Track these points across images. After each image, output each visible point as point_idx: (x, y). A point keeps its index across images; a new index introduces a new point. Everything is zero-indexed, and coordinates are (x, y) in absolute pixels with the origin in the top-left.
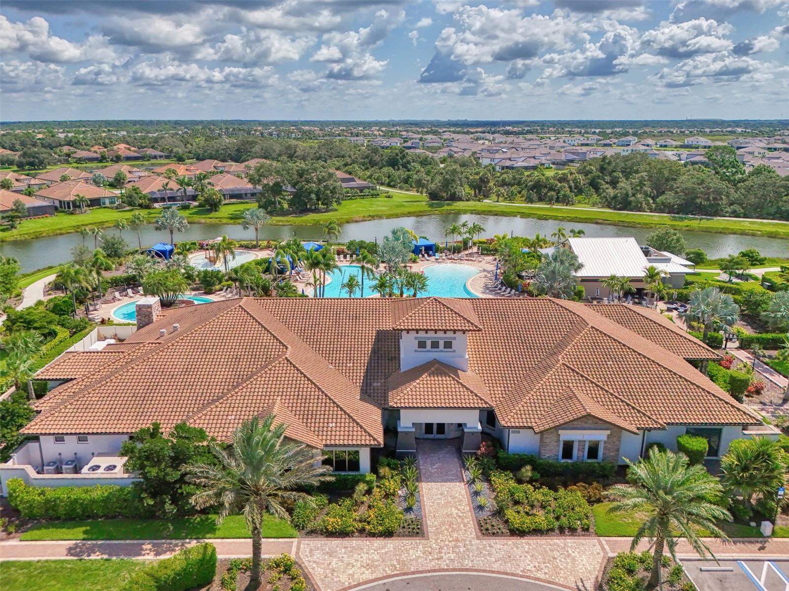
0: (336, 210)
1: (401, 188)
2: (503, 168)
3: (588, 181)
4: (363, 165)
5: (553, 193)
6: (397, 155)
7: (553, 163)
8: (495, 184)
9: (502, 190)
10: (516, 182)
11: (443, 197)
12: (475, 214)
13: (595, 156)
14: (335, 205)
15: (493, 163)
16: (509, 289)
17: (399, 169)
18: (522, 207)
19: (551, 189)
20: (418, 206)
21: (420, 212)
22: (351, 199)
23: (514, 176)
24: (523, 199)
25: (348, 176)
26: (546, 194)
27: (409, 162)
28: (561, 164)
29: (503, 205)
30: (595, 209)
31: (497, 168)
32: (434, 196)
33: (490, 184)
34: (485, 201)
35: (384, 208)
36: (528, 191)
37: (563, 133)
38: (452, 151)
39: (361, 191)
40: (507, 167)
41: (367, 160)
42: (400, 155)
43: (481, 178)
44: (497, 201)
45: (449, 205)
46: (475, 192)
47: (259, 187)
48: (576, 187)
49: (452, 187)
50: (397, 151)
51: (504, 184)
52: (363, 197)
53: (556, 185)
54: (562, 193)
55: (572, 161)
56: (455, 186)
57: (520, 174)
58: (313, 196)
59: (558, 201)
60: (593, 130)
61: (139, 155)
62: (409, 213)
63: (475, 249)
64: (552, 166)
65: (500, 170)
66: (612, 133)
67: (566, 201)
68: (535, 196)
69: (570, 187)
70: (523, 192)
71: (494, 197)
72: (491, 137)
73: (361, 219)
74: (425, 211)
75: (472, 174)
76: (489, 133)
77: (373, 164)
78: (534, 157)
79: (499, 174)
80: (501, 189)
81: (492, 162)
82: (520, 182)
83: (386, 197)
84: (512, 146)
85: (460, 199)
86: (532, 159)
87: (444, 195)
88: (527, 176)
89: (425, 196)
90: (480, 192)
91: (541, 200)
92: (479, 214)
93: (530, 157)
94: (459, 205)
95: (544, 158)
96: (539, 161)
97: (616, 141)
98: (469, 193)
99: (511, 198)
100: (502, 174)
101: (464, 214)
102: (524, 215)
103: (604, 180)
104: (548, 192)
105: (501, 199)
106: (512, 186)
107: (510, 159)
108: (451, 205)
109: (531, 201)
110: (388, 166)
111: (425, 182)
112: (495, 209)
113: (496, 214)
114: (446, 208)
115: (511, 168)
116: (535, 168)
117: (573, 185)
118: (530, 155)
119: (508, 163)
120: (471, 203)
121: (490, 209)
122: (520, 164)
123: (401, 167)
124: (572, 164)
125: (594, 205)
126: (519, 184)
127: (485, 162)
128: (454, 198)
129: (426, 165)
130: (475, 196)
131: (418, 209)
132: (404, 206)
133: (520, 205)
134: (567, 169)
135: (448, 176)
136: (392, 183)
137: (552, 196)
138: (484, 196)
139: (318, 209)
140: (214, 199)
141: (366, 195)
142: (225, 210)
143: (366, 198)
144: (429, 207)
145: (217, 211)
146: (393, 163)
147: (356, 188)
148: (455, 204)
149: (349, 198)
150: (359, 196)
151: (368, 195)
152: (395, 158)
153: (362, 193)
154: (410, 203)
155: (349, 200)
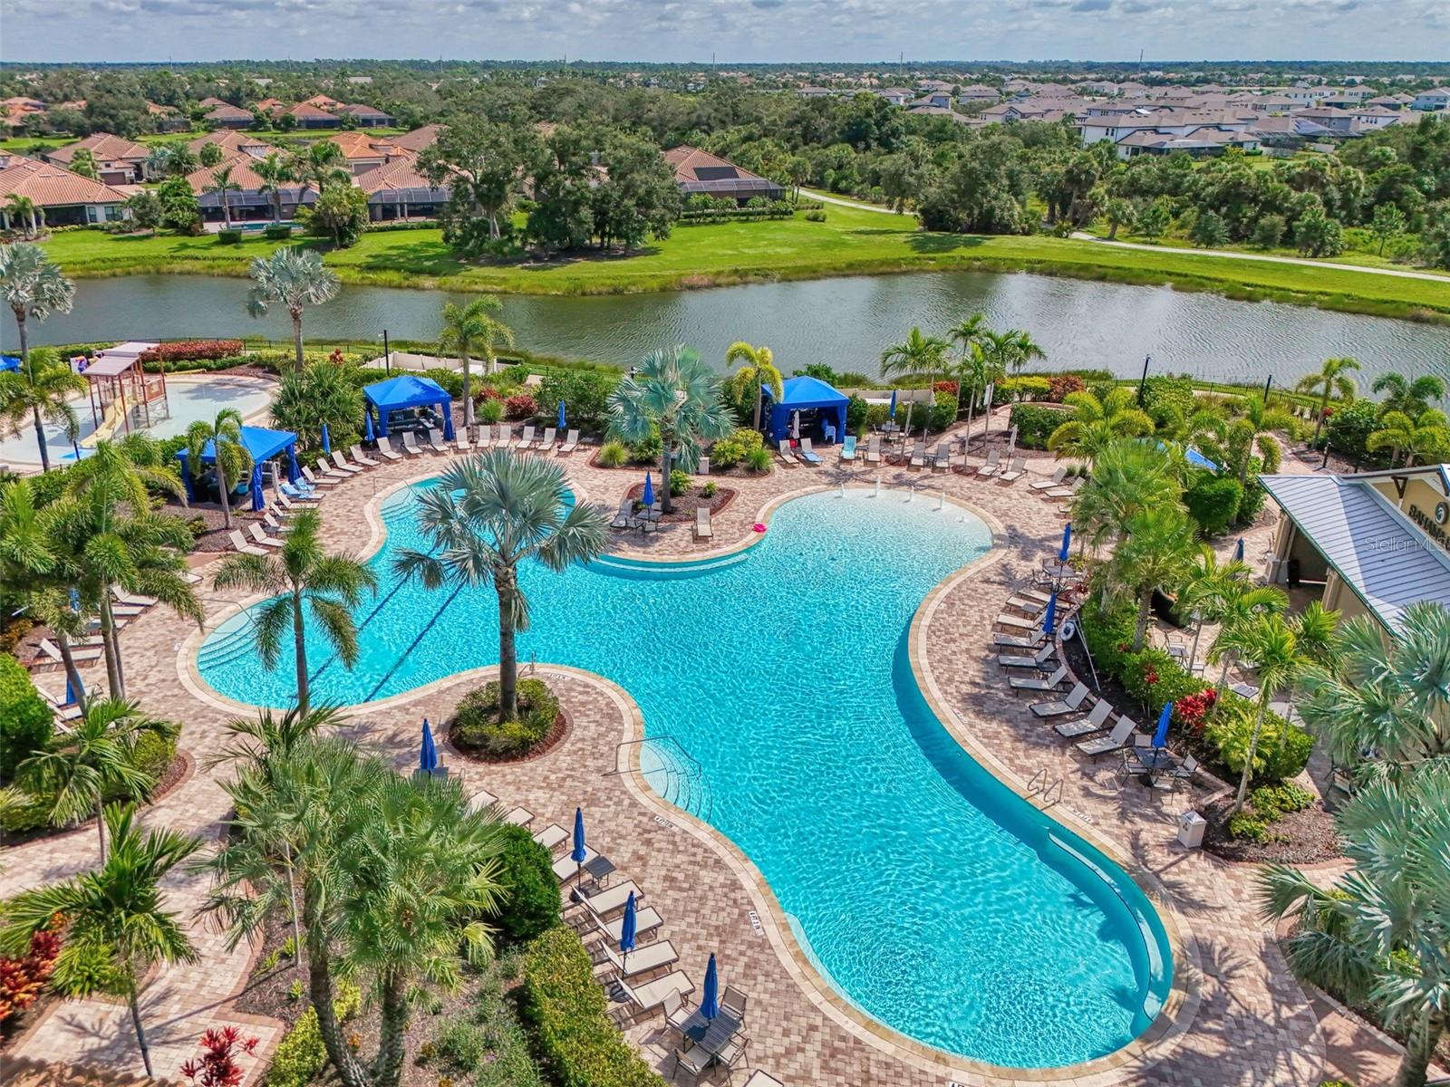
0: (652, 252)
1: (862, 197)
2: (1135, 151)
3: (1374, 188)
4: (788, 141)
5: (1277, 218)
6: (868, 115)
7: (1266, 143)
8: (1109, 192)
9: (1128, 206)
10: (1169, 185)
11: (957, 222)
12: (1041, 273)
13: (1373, 127)
14: (649, 239)
15: (1112, 140)
16: (1103, 708)
17: (868, 147)
18: (1180, 257)
19: (1271, 206)
20: (881, 245)
21: (883, 263)
22: (714, 222)
23: (1162, 171)
24: (1186, 232)
25: (719, 163)
26: (1255, 220)
27: (895, 133)
28: (1284, 146)
29: (1126, 249)
30: (1405, 272)
31: (1121, 152)
32: (935, 218)
33: (1094, 190)
34: (1076, 235)
35: (788, 250)
36: (1203, 211)
37: (1279, 84)
38: (1016, 112)
39: (742, 203)
40: (1146, 149)
41: (798, 130)
42: (876, 115)
43: (1069, 172)
44: (1111, 238)
45: (969, 244)
46: (1052, 209)
47: (444, 185)
48: (1346, 203)
49: (985, 194)
50: (870, 105)
51: (1134, 189)
52: (746, 218)
53: (1286, 198)
54: (1307, 218)
55: (1313, 138)
56: (993, 191)
57: (1181, 167)
58: (586, 213)
59: (1288, 240)
60: (1348, 78)
61: (333, 117)
62: (850, 266)
63: (1000, 420)
64: (1260, 148)
65: (1127, 158)
66: (1392, 84)
67: (1315, 243)
68: (1221, 226)
69: (1328, 203)
70: (1185, 214)
71: (1103, 226)
72: (1115, 88)
73: (706, 281)
74: (896, 262)
75: (1052, 166)
76: (1112, 80)
77: (809, 136)
78: (1218, 127)
79: (1123, 167)
80: (1126, 203)
81: (1109, 137)
82: (1177, 186)
83: (808, 219)
84: (1162, 103)
85: (1006, 229)
86: (1213, 132)
87: (963, 216)
88: (1199, 171)
89: (910, 219)
90: (1064, 212)
91: (1237, 237)
92: (1051, 274)
93: (1207, 127)
94: (998, 246)
95: (1242, 129)
96: (1231, 135)
97: (1410, 99)
98: (1033, 213)
99: (1149, 229)
100: (1130, 165)
101: (1010, 271)
102: (1186, 283)
103: (1419, 185)
104: (1261, 214)
105: (1120, 229)
106: (1157, 195)
107: (1155, 130)
108: (978, 244)
109: (1210, 241)
110: (843, 142)
111: (911, 180)
112: (1102, 260)
113: (1101, 276)
114: (961, 252)
115: (1159, 151)
116: (1218, 152)
117: (1337, 195)
118: (1207, 121)
119: (1150, 140)
120: (1035, 241)
121: (1085, 260)
122: (1180, 141)
123: (874, 144)
124: (1313, 146)
125: (1400, 258)
126: (1174, 192)
127: (1092, 136)
128: (989, 225)
129: (940, 140)
130: (1051, 221)
131: (880, 254)
132: (844, 244)
133: (1175, 250)
134: (1301, 157)
135: (975, 164)
136: (843, 184)
137: (1274, 226)
138: (1075, 222)
139: (608, 248)
140: (334, 215)
141: (751, 214)
142: (370, 245)
143: (747, 220)
144: (914, 248)
145: (346, 247)
146: (856, 134)
147: (730, 193)
148: (987, 242)
149: (710, 219)
150: (735, 215)
151: (759, 214)
152: (861, 122)
153: (743, 206)
154: (864, 237)
155: (707, 224)
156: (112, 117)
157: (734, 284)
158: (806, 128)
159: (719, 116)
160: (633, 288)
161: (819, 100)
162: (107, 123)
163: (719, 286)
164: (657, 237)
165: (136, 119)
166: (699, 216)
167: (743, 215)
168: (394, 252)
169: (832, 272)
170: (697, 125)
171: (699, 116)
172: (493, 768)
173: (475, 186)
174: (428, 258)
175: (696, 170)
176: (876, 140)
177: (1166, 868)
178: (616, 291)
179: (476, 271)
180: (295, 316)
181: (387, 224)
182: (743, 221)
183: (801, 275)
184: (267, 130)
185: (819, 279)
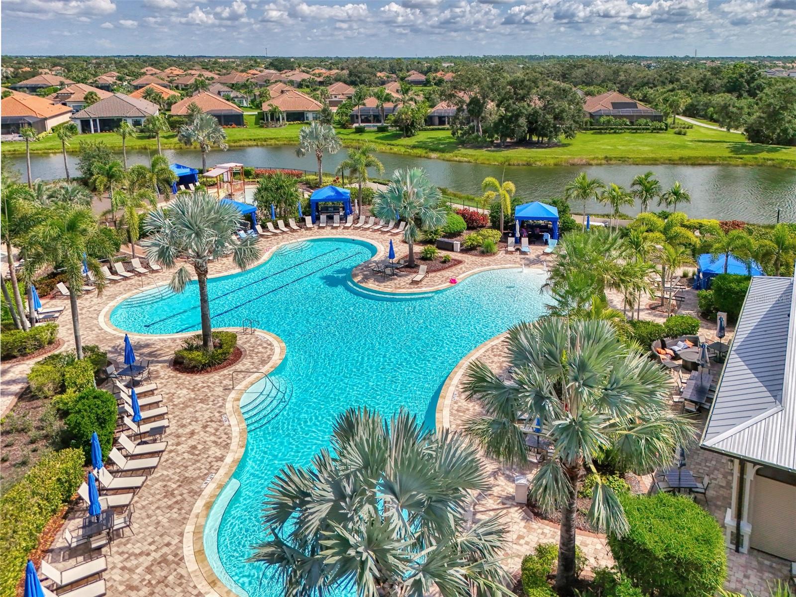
6: (742, 76)
14: (562, 137)
22: (615, 132)
25: (628, 100)
32: (755, 135)
35: (648, 149)
41: (702, 85)
42: (747, 77)
45: (769, 151)
58: (523, 121)
62: (681, 159)
74: (715, 158)
83: (675, 133)
89: (738, 135)
94: (791, 153)
108: (777, 151)
111: (735, 110)
114: (764, 155)
123: (745, 95)
128: (790, 140)
139: (542, 143)
140: (402, 119)
141: (638, 129)
142: (422, 136)
143: (636, 132)
144: (732, 151)
145: (409, 136)
146: (734, 88)
147: (627, 117)
148: (784, 150)
149: (612, 131)
150: (628, 129)
151: (643, 129)
152: (737, 80)
153: (634, 125)
154: (701, 144)
155: (609, 133)
156: (359, 77)
157: (601, 165)
158: (706, 85)
159: (661, 79)
160: (538, 163)
161: (715, 68)
162: (356, 80)
163: (591, 165)
164: (567, 137)
165: (370, 78)
166: (606, 129)
167: (634, 129)
168: (429, 140)
169: (667, 162)
170: (647, 84)
171: (649, 79)
172: (179, 375)
173: (468, 105)
174: (442, 144)
175: (612, 103)
176: (747, 91)
177: (485, 511)
178: (529, 164)
179: (463, 151)
180: (319, 158)
181: (440, 127)
182: (633, 133)
183: (646, 163)
184: (431, 86)
185: (657, 165)
